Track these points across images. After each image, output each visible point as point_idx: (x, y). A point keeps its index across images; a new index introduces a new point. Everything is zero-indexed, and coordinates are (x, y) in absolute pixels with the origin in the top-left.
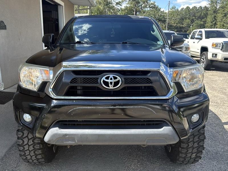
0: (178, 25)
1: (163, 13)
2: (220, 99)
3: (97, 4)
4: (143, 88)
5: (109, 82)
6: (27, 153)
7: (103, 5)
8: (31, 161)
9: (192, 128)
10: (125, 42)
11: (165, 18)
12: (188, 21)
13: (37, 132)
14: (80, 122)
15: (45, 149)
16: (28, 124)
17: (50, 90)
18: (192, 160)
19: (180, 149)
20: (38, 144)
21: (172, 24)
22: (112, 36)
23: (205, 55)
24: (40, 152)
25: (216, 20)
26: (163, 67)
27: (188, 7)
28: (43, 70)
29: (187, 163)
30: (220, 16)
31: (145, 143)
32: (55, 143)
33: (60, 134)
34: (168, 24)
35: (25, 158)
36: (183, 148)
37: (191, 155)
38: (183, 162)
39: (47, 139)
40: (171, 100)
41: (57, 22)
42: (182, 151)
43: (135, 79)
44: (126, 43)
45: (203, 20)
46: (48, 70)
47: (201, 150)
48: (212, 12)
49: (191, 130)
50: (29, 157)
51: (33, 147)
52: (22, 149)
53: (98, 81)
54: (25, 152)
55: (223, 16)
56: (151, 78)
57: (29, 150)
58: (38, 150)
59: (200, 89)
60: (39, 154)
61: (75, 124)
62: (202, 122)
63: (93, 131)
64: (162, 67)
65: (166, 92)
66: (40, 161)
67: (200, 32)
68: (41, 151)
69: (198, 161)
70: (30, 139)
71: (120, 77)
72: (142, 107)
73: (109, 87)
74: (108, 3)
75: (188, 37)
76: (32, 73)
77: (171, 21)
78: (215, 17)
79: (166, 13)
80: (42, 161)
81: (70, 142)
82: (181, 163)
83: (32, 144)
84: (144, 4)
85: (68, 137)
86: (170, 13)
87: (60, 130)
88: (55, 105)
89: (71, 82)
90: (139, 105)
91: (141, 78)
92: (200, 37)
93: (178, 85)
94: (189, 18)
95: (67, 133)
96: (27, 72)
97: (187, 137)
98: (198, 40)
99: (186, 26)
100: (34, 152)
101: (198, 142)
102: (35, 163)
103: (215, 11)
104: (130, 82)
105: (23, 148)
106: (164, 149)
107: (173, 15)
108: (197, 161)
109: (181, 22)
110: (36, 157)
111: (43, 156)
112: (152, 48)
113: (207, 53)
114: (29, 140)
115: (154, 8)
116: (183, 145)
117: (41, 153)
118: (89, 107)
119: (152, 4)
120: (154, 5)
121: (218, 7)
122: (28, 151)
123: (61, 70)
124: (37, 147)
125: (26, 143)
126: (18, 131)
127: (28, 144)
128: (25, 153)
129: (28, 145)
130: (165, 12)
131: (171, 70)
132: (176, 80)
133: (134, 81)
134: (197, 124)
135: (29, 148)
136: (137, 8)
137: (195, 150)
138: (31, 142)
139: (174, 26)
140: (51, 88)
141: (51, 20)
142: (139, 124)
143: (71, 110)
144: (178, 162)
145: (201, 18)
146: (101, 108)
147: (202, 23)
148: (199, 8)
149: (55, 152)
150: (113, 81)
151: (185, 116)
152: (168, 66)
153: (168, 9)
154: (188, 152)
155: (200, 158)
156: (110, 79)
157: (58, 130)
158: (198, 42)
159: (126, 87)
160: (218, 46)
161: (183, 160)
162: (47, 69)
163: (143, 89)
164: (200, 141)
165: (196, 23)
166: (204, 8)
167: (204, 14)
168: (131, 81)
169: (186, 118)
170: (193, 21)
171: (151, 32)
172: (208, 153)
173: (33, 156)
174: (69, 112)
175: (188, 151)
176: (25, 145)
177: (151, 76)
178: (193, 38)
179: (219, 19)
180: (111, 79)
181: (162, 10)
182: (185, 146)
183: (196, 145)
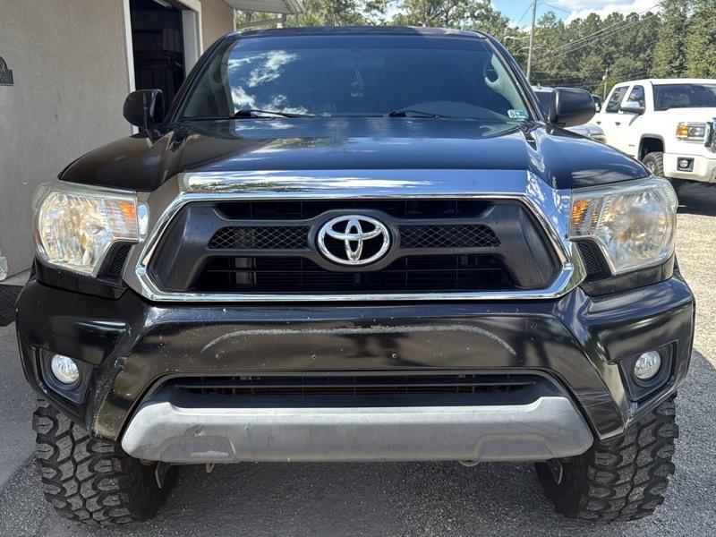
0: (563, 73)
1: (516, 36)
2: (708, 301)
3: (308, 9)
4: (464, 261)
5: (347, 243)
6: (71, 488)
7: (325, 12)
8: (83, 514)
9: (636, 399)
10: (397, 112)
11: (522, 51)
12: (594, 58)
13: (97, 417)
14: (247, 382)
15: (132, 474)
16: (67, 392)
17: (140, 271)
18: (632, 509)
19: (592, 471)
20: (107, 457)
21: (545, 69)
22: (355, 95)
23: (655, 164)
24: (113, 484)
25: (684, 56)
26: (536, 186)
27: (593, 16)
28: (115, 201)
29: (613, 520)
30: (695, 42)
31: (474, 455)
32: (162, 455)
33: (177, 425)
34: (531, 68)
35: (62, 505)
36: (601, 468)
37: (630, 492)
38: (601, 516)
39: (130, 442)
40: (565, 301)
41: (178, 64)
42: (599, 480)
43: (436, 228)
44: (403, 115)
45: (642, 56)
46: (131, 203)
47: (662, 474)
48: (669, 30)
49: (634, 408)
50: (76, 503)
51: (91, 469)
52: (51, 476)
53: (306, 237)
54: (64, 485)
55: (705, 43)
56: (493, 226)
57: (77, 480)
58: (105, 477)
59: (662, 265)
60: (112, 493)
61: (231, 389)
62: (670, 377)
63: (290, 413)
64: (531, 187)
65: (549, 274)
66: (115, 514)
67: (636, 88)
68: (116, 480)
69: (652, 510)
70: (80, 441)
71: (385, 225)
72: (462, 327)
73: (347, 259)
74: (342, 6)
75: (598, 109)
76: (81, 215)
77: (540, 61)
78: (681, 44)
79: (524, 34)
80: (123, 514)
81: (211, 453)
82: (593, 520)
83: (86, 459)
84: (455, 7)
85: (205, 437)
86: (537, 34)
87: (176, 412)
88: (158, 322)
89: (212, 244)
90: (453, 323)
91: (459, 227)
92: (636, 105)
93: (589, 250)
94: (598, 51)
95: (202, 421)
96: (62, 212)
97: (622, 431)
98: (631, 116)
99: (587, 74)
100: (94, 487)
101: (651, 448)
102: (99, 522)
103: (681, 27)
104: (420, 240)
105: (55, 472)
106: (534, 469)
107: (548, 42)
108: (647, 511)
109: (573, 64)
110: (99, 502)
111: (125, 497)
112: (489, 130)
113: (662, 156)
114: (75, 443)
115: (489, 19)
116: (600, 459)
117: (117, 487)
118: (275, 331)
119: (480, 6)
120: (487, 10)
121: (689, 15)
122: (73, 483)
123: (176, 201)
124: (104, 467)
125: (64, 454)
126: (38, 413)
127: (71, 458)
128: (64, 490)
129: (74, 461)
130: (520, 31)
131: (563, 197)
132: (579, 233)
133: (432, 237)
134: (651, 388)
135: (75, 471)
136: (433, 19)
137: (643, 475)
138: (82, 453)
139: (549, 76)
140: (144, 266)
141: (159, 57)
142: (452, 390)
143: (213, 343)
144: (583, 514)
145: (635, 49)
146: (319, 331)
147: (639, 64)
148: (628, 17)
149: (160, 487)
150: (361, 236)
151: (613, 357)
152: (554, 182)
153: (531, 22)
154: (619, 482)
155: (661, 501)
156: (348, 230)
157: (169, 412)
158: (633, 120)
159: (404, 258)
160: (697, 134)
161: (602, 507)
162: (129, 198)
163: (465, 267)
164: (658, 443)
165: (618, 67)
166: (643, 17)
167: (645, 37)
168: (425, 236)
169: (616, 366)
170: (609, 59)
171: (486, 79)
172: (683, 483)
173: (90, 498)
174: (207, 346)
175: (618, 478)
176: (63, 462)
177: (495, 217)
178: (616, 111)
179: (692, 52)
180: (354, 230)
181: (511, 25)
182: (609, 460)
183: (645, 457)
